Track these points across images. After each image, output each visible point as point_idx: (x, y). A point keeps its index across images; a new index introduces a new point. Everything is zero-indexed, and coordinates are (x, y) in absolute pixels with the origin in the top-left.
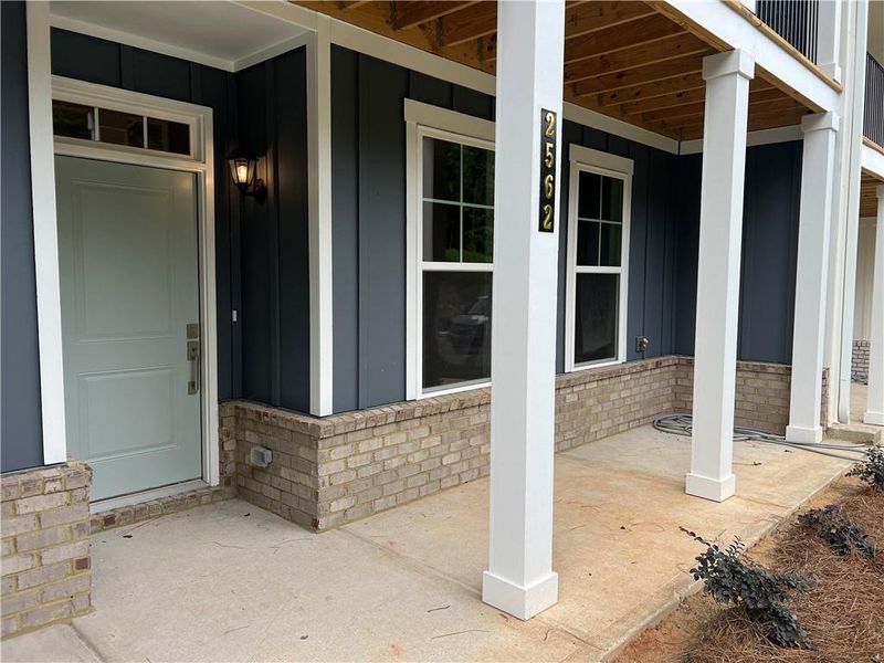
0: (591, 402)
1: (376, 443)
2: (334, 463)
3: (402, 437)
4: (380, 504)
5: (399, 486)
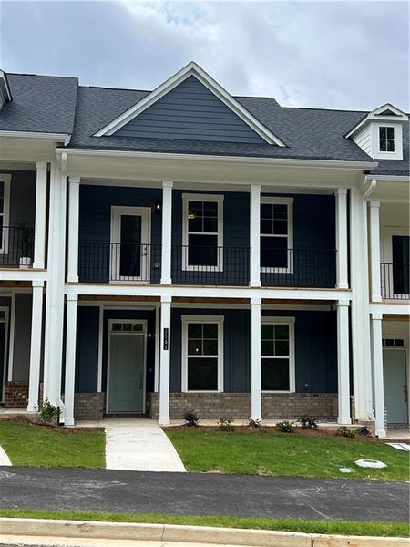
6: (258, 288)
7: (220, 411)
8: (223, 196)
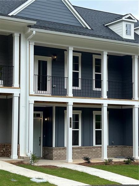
0: (99, 151)
1: (60, 151)
2: (55, 153)
3: (63, 151)
4: (60, 159)
5: (63, 157)
6: (106, 99)
7: (80, 155)
8: (81, 53)
